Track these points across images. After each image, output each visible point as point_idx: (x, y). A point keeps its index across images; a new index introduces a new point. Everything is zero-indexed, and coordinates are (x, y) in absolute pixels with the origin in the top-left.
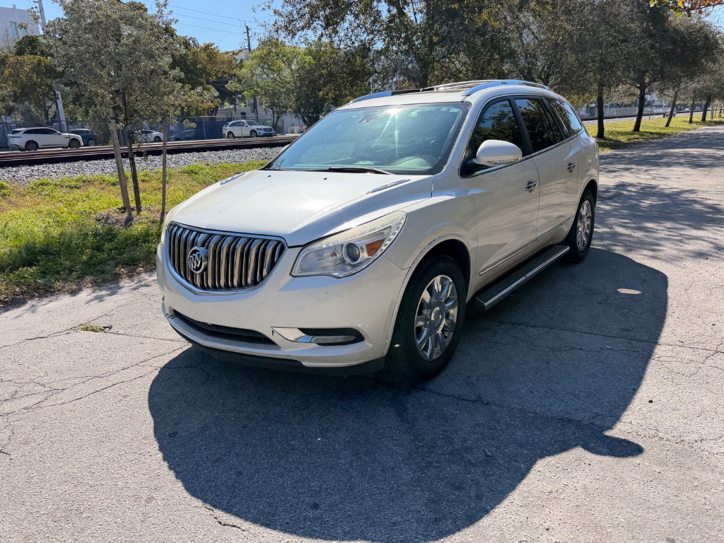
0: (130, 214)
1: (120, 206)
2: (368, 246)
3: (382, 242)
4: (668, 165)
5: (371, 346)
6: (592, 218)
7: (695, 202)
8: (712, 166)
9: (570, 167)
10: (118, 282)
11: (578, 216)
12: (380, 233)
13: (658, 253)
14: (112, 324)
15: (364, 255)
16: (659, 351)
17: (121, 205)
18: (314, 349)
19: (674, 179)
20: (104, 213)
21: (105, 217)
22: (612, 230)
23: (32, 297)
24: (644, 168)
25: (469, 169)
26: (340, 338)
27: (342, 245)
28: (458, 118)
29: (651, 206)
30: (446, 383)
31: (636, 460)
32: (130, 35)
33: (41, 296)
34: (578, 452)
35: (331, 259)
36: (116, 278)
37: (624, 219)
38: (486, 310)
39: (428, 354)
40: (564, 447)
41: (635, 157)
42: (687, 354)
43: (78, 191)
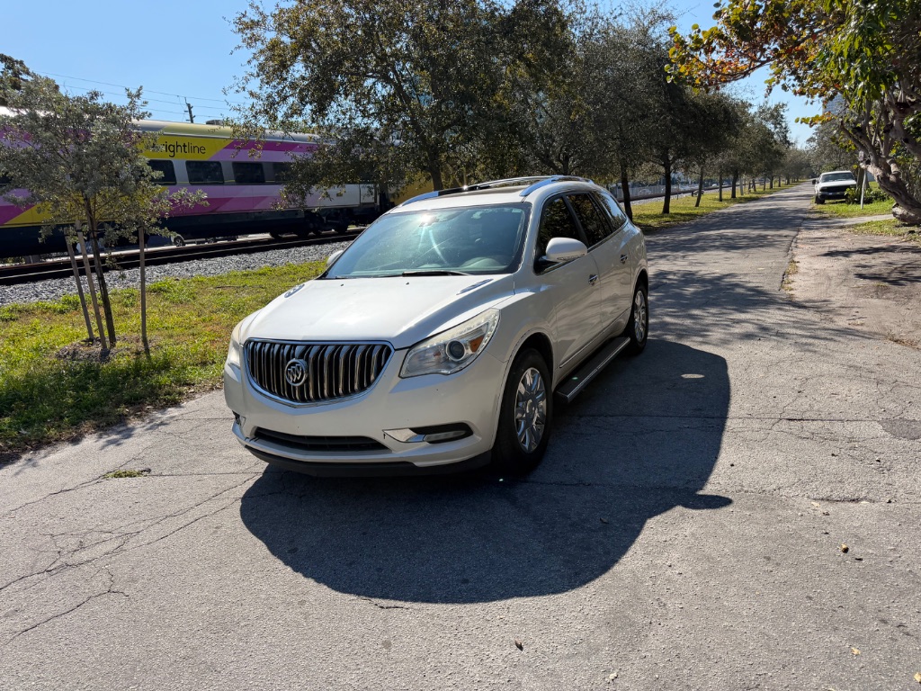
0: (104, 346)
1: (84, 338)
2: (471, 342)
3: (482, 337)
4: (703, 249)
5: (480, 439)
6: (646, 308)
7: (737, 285)
8: (747, 247)
9: (623, 259)
10: (126, 425)
11: (634, 307)
12: (479, 330)
14: (149, 467)
15: (468, 352)
16: (731, 424)
17: (86, 336)
18: (426, 448)
19: (713, 264)
20: (68, 347)
21: (71, 352)
22: (661, 320)
23: (25, 451)
24: (680, 254)
25: (541, 265)
26: (451, 434)
27: (445, 345)
28: (523, 218)
29: (695, 293)
30: (546, 473)
31: (730, 508)
33: (37, 448)
34: (679, 509)
35: (434, 359)
36: (122, 419)
37: (671, 308)
38: (569, 402)
39: (527, 446)
40: (667, 507)
41: (668, 243)
42: (756, 425)
43: (15, 324)
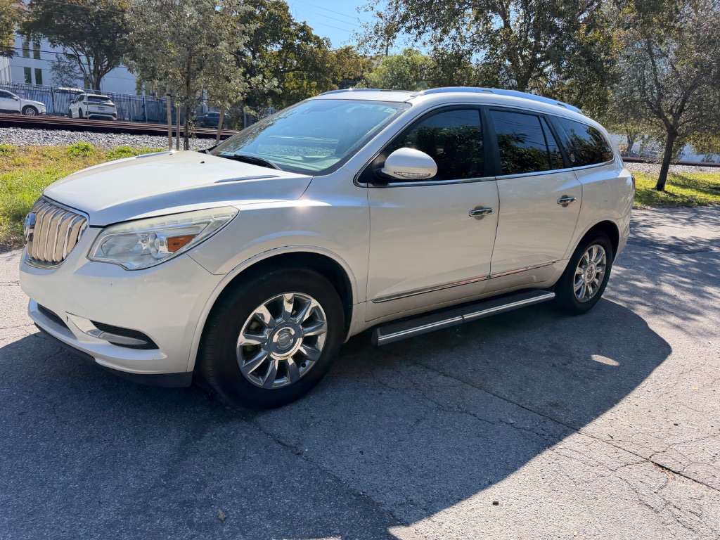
2: (169, 239)
3: (191, 238)
5: (166, 357)
9: (565, 201)
12: (196, 226)
13: (687, 323)
15: (164, 249)
18: (107, 347)
22: (657, 287)
25: (374, 177)
28: (387, 119)
30: (281, 422)
32: (191, 18)
37: (686, 277)
38: (379, 345)
